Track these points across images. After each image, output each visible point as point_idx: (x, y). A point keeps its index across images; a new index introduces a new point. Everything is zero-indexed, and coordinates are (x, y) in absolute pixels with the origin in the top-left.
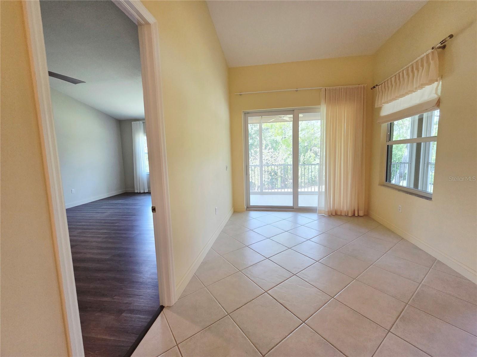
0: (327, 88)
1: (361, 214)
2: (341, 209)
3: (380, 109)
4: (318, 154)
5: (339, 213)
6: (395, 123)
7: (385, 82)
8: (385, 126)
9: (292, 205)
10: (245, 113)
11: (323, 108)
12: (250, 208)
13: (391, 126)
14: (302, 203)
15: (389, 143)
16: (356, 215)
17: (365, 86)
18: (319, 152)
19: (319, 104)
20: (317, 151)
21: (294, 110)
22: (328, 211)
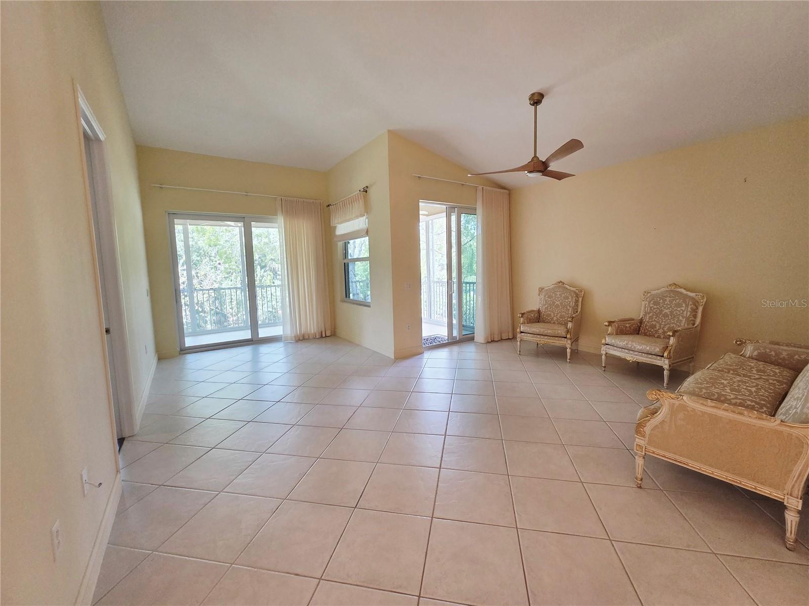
0: (283, 198)
1: (328, 334)
2: (309, 333)
3: (335, 228)
4: (278, 273)
5: (307, 337)
6: (351, 242)
7: (340, 202)
8: (340, 244)
9: (251, 337)
10: (169, 213)
11: (281, 219)
12: (185, 351)
13: (346, 246)
14: (263, 333)
15: (346, 261)
16: (324, 336)
17: (322, 202)
18: (280, 270)
19: (276, 215)
20: (277, 269)
21: (244, 217)
22: (295, 336)
